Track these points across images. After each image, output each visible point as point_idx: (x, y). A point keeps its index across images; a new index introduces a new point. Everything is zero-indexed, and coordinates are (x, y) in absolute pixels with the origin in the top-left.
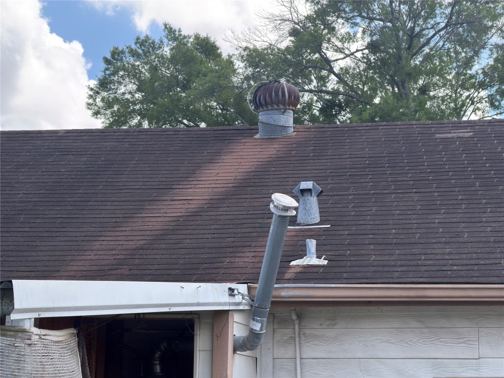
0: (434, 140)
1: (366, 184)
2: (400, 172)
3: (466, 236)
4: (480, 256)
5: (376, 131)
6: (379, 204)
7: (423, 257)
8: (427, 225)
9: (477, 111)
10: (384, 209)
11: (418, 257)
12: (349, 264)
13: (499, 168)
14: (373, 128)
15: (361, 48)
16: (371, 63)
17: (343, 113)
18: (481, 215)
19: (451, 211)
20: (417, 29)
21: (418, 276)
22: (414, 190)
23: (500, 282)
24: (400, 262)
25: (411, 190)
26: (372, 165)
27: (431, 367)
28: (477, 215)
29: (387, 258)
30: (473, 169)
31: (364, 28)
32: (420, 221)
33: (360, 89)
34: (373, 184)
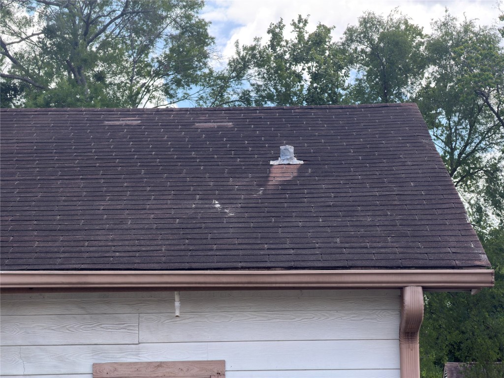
0: (102, 127)
1: (32, 170)
2: (68, 158)
3: (129, 223)
4: (142, 242)
5: (44, 116)
6: (45, 190)
7: (86, 244)
8: (92, 212)
9: (152, 99)
10: (50, 195)
11: (81, 244)
12: (11, 250)
13: (164, 157)
14: (42, 113)
15: (37, 32)
16: (47, 48)
17: (18, 97)
18: (145, 202)
19: (116, 198)
20: (94, 16)
21: (80, 262)
22: (81, 177)
23: (160, 268)
24: (63, 249)
25: (78, 176)
26: (40, 151)
27: (92, 353)
28: (141, 202)
29: (50, 244)
30: (139, 157)
31: (40, 13)
32: (85, 208)
33: (36, 73)
34: (40, 170)
